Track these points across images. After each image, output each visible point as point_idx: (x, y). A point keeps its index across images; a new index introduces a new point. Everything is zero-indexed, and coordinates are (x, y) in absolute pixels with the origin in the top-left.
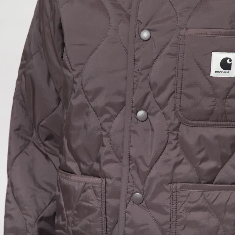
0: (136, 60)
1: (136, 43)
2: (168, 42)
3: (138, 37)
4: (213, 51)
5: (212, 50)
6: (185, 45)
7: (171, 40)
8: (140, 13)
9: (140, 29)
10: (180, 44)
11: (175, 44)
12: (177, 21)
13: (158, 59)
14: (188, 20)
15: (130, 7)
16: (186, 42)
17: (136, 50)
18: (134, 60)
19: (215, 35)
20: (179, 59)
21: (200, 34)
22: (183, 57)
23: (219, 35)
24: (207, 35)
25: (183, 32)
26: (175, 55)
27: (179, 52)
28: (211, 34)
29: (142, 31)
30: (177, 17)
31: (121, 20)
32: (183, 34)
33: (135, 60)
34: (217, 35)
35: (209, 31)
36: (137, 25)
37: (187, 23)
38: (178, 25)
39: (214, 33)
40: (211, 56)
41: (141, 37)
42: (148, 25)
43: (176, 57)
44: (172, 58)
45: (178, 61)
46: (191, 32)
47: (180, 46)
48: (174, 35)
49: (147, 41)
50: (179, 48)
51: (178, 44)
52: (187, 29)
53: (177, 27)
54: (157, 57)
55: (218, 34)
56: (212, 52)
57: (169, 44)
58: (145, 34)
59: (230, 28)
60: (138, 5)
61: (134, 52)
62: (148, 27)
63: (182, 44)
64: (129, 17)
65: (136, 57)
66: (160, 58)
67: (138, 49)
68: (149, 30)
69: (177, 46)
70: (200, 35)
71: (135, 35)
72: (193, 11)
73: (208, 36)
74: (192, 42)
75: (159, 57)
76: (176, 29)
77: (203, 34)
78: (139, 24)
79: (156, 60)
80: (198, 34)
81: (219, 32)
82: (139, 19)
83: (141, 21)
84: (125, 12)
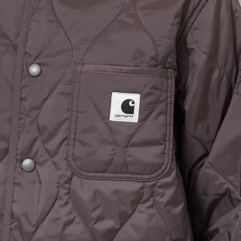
0: (23, 99)
1: (24, 79)
2: (61, 80)
3: (26, 72)
4: (114, 92)
5: (113, 91)
6: (80, 83)
7: (64, 77)
8: (29, 44)
9: (29, 63)
10: (75, 82)
11: (69, 81)
12: (73, 54)
13: (49, 99)
14: (85, 54)
15: (18, 36)
16: (81, 79)
17: (23, 88)
18: (20, 99)
19: (116, 72)
20: (73, 99)
21: (98, 71)
22: (79, 97)
23: (120, 73)
24: (107, 72)
25: (79, 68)
26: (69, 95)
27: (74, 91)
28: (111, 72)
29: (30, 65)
30: (73, 51)
31: (5, 52)
32: (79, 71)
33: (21, 99)
34: (118, 73)
35: (108, 68)
36: (26, 58)
37: (84, 58)
38: (73, 60)
39: (115, 71)
40: (111, 96)
41: (30, 71)
42: (38, 58)
43: (70, 97)
44: (65, 97)
45: (73, 101)
46: (87, 68)
47: (74, 85)
48: (68, 71)
49: (37, 77)
50: (74, 87)
51: (72, 82)
52: (83, 64)
53: (72, 62)
54: (48, 96)
55: (119, 71)
56: (112, 93)
57: (62, 81)
58: (34, 69)
59: (133, 65)
60: (27, 35)
61: (20, 90)
62: (37, 61)
64: (15, 48)
65: (23, 96)
66: (52, 98)
67: (25, 86)
68: (39, 64)
69: (72, 84)
70: (99, 72)
71: (22, 69)
72: (92, 43)
73: (108, 73)
74: (89, 80)
75: (50, 96)
76: (71, 64)
77: (102, 71)
78: (27, 56)
79: (46, 99)
80: (96, 71)
81: (121, 69)
82: (27, 50)
83: (31, 54)
84: (11, 41)
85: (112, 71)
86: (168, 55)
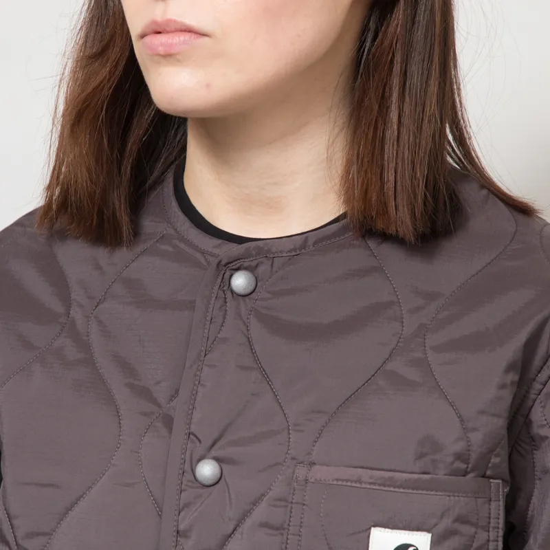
0: (180, 533)
1: (185, 490)
2: (263, 495)
3: (188, 476)
4: (374, 526)
5: (373, 524)
6: (304, 505)
7: (270, 489)
8: (197, 416)
9: (196, 457)
10: (292, 503)
11: (280, 500)
12: (289, 442)
13: (237, 535)
14: (316, 442)
15: (172, 397)
16: (307, 497)
17: (183, 509)
18: (175, 534)
19: (380, 485)
20: (288, 539)
21: (343, 480)
22: (300, 536)
23: (389, 486)
24: (361, 483)
25: (301, 472)
26: (279, 528)
27: (290, 521)
28: (370, 483)
29: (199, 460)
30: (289, 434)
31: (149, 426)
32: (301, 478)
33: (178, 532)
34: (384, 486)
35: (366, 474)
36: (190, 445)
37: (313, 450)
38: (289, 454)
39: (379, 482)
40: (369, 537)
41: (198, 475)
42: (216, 447)
43: (282, 534)
44: (272, 535)
45: (287, 544)
46: (320, 473)
47: (292, 508)
48: (278, 478)
49: (212, 488)
50: (291, 512)
51: (286, 501)
52: (312, 464)
53: (286, 458)
54: (235, 529)
55: (388, 483)
56: (370, 528)
57: (267, 497)
58: (207, 470)
59: (417, 470)
60: (194, 395)
61: (177, 513)
62: (214, 453)
63: (296, 503)
64: (169, 422)
65: (182, 527)
66: (242, 533)
67: (187, 505)
68: (218, 460)
69: (286, 506)
70: (344, 483)
71: (181, 469)
72: (329, 420)
73: (364, 486)
74: (323, 499)
75: (239, 530)
76: (285, 462)
77: (352, 482)
78: (193, 442)
79: (230, 536)
80: (337, 480)
81: (391, 478)
82: (193, 428)
83: (200, 438)
84: (160, 406)
85: (371, 481)
86: (491, 451)
